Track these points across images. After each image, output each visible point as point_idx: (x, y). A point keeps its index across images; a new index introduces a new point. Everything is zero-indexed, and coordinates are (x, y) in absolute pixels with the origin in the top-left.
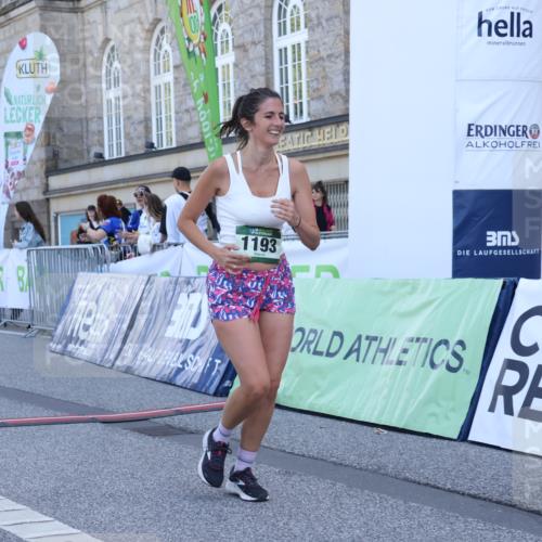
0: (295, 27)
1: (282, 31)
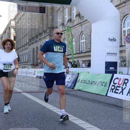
0: (83, 39)
1: (82, 40)
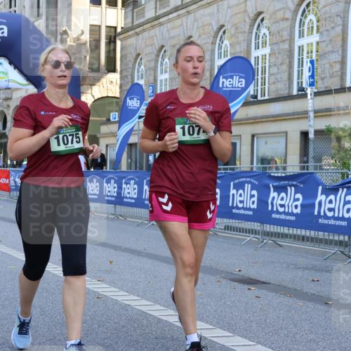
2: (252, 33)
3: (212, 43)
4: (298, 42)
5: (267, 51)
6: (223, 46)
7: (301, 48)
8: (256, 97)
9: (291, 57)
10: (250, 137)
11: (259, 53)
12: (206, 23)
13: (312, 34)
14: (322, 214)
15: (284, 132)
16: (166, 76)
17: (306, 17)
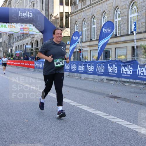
2: (114, 13)
3: (101, 17)
4: (130, 16)
5: (120, 19)
6: (105, 18)
7: (131, 18)
8: (116, 35)
9: (128, 21)
10: (114, 49)
11: (117, 20)
12: (98, 10)
13: (135, 13)
14: (139, 74)
15: (126, 47)
16: (86, 29)
17: (133, 7)
